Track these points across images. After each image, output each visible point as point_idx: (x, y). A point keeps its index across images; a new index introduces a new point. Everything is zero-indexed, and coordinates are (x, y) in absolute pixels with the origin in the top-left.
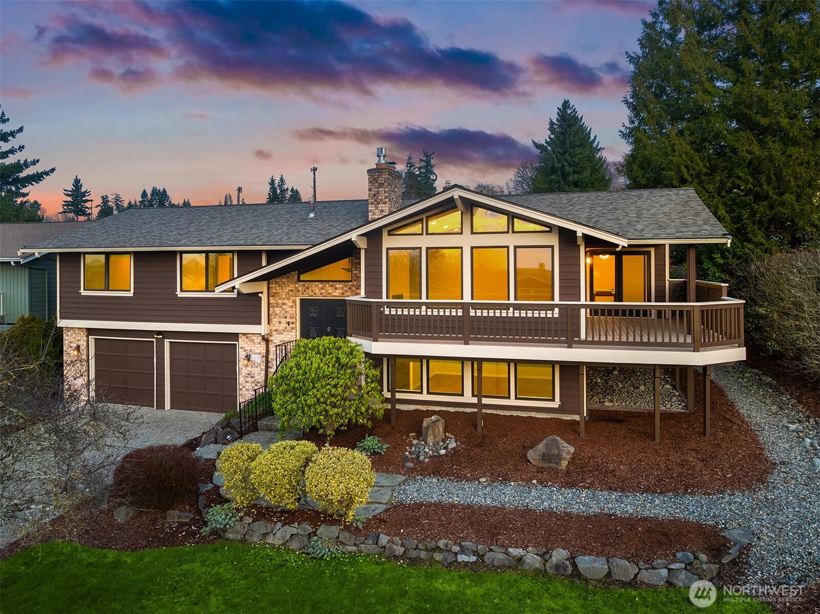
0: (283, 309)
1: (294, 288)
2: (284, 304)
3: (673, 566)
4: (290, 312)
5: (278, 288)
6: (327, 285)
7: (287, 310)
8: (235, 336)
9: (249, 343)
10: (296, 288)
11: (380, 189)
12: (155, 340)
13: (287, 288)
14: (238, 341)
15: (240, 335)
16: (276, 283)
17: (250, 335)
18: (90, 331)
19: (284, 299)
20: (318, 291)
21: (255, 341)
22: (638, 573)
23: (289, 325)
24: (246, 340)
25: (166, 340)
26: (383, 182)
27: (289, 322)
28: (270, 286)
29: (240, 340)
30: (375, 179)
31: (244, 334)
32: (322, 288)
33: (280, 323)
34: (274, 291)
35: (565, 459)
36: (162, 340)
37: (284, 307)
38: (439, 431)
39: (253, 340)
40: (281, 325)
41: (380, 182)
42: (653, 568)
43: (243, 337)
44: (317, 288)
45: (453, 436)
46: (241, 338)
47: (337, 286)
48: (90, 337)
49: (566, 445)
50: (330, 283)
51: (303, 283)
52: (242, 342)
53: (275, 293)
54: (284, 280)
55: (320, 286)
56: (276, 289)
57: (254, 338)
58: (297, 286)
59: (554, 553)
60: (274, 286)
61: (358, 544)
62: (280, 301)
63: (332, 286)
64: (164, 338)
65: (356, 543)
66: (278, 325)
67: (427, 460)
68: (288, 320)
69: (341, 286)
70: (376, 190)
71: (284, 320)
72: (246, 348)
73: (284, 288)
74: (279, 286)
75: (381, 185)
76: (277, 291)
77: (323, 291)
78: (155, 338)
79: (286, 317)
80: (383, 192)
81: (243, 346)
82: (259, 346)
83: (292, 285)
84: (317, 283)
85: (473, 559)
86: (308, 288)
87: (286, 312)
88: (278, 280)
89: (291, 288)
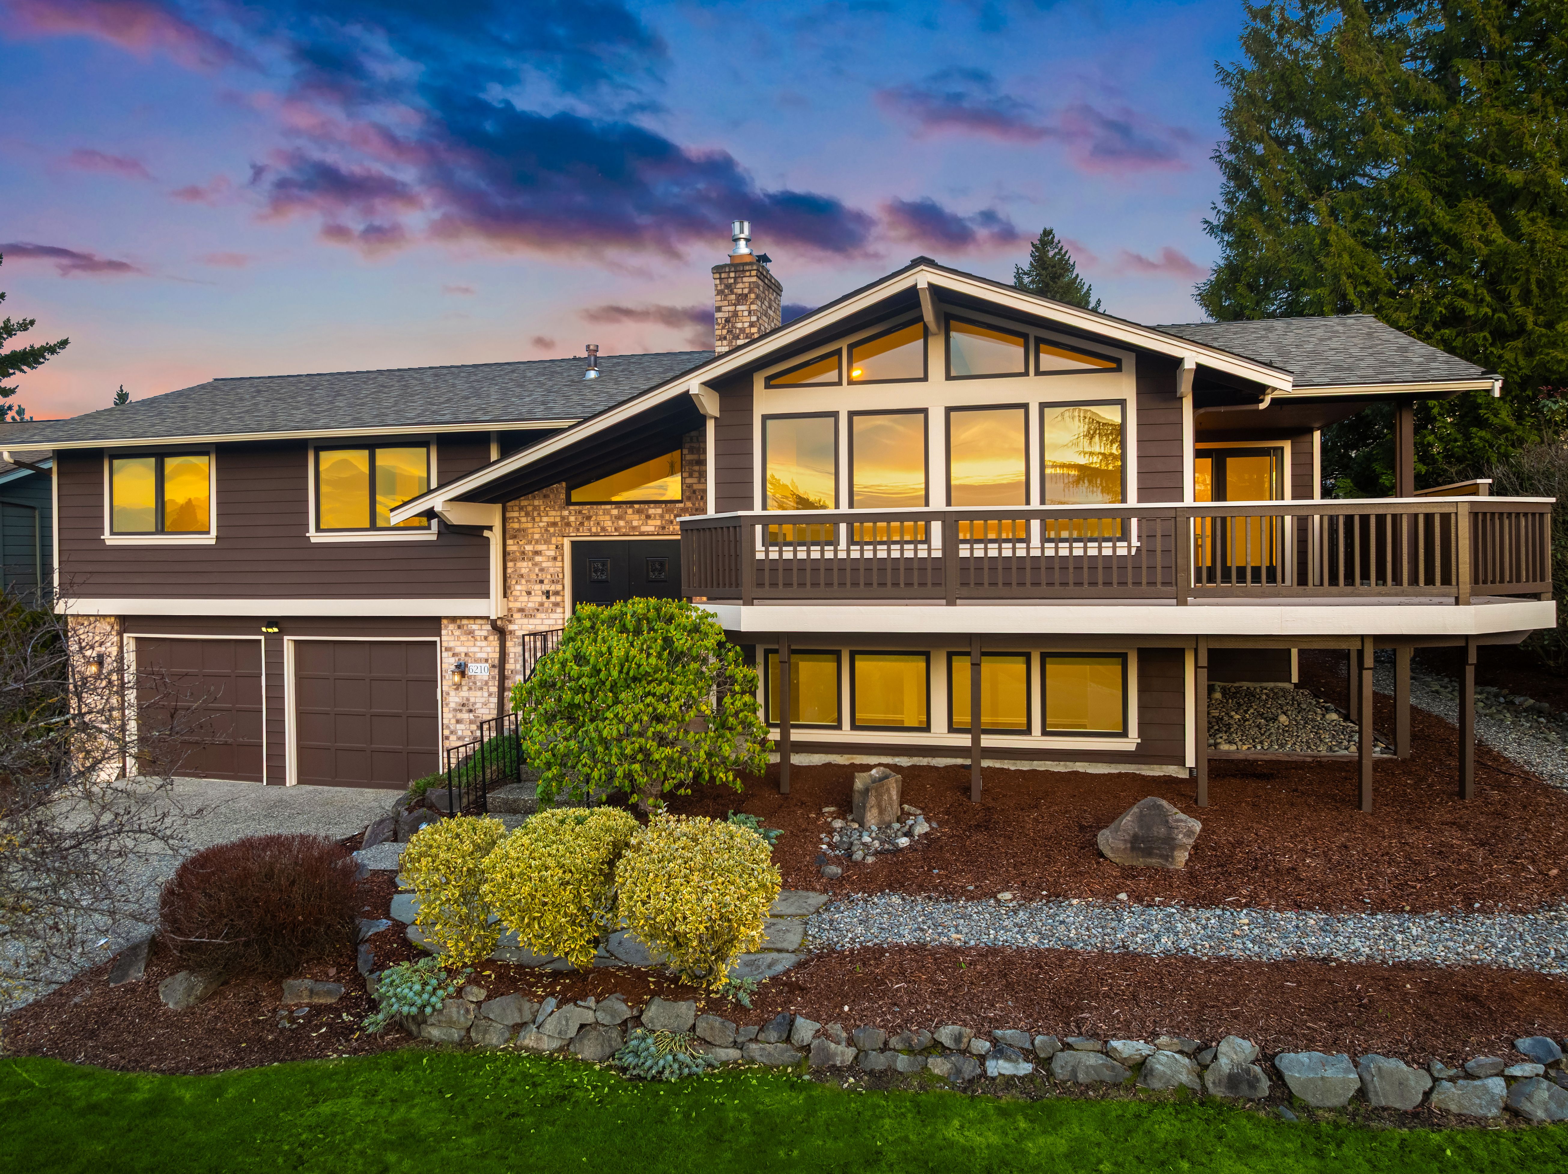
0: (535, 564)
1: (558, 519)
2: (537, 553)
3: (1516, 1071)
4: (552, 570)
5: (524, 520)
6: (630, 511)
7: (544, 565)
8: (433, 624)
9: (463, 638)
10: (563, 518)
11: (739, 308)
12: (262, 638)
13: (545, 519)
14: (440, 635)
15: (444, 622)
16: (521, 509)
17: (465, 622)
18: (126, 622)
19: (537, 542)
20: (609, 523)
21: (477, 633)
22: (1432, 1089)
23: (548, 597)
24: (457, 633)
25: (286, 638)
26: (746, 291)
27: (548, 592)
28: (508, 515)
29: (444, 632)
30: (728, 286)
31: (453, 619)
32: (619, 518)
33: (529, 593)
34: (516, 526)
35: (1183, 847)
36: (277, 637)
37: (538, 559)
38: (890, 798)
39: (471, 633)
40: (532, 599)
41: (740, 291)
42: (1470, 1076)
43: (451, 627)
44: (608, 517)
45: (919, 812)
46: (446, 627)
47: (651, 511)
48: (125, 635)
49: (1183, 816)
50: (637, 506)
51: (577, 507)
52: (449, 637)
53: (519, 530)
54: (536, 503)
55: (615, 512)
56: (519, 522)
57: (474, 627)
58: (566, 513)
59: (1224, 1047)
60: (516, 514)
61: (743, 1043)
62: (528, 548)
63: (639, 512)
64: (282, 632)
65: (740, 1040)
66: (526, 599)
67: (870, 860)
68: (545, 587)
69: (659, 511)
70: (732, 308)
71: (537, 587)
72: (458, 650)
73: (537, 519)
74: (527, 515)
75: (742, 298)
76: (524, 526)
77: (622, 523)
78: (262, 633)
79: (542, 582)
80: (746, 313)
81: (452, 644)
82: (484, 643)
83: (553, 513)
84: (608, 507)
85: (1025, 1068)
86: (589, 518)
87: (542, 570)
88: (524, 503)
89: (552, 519)
